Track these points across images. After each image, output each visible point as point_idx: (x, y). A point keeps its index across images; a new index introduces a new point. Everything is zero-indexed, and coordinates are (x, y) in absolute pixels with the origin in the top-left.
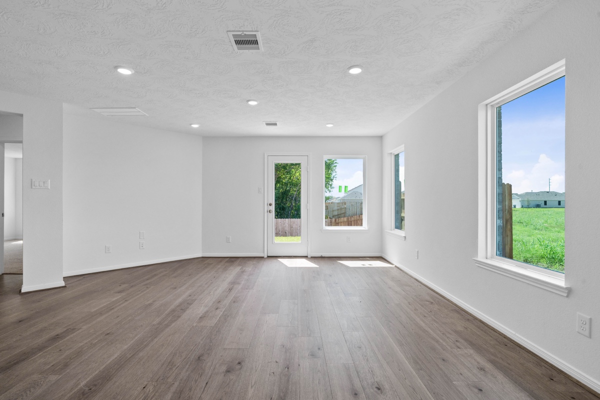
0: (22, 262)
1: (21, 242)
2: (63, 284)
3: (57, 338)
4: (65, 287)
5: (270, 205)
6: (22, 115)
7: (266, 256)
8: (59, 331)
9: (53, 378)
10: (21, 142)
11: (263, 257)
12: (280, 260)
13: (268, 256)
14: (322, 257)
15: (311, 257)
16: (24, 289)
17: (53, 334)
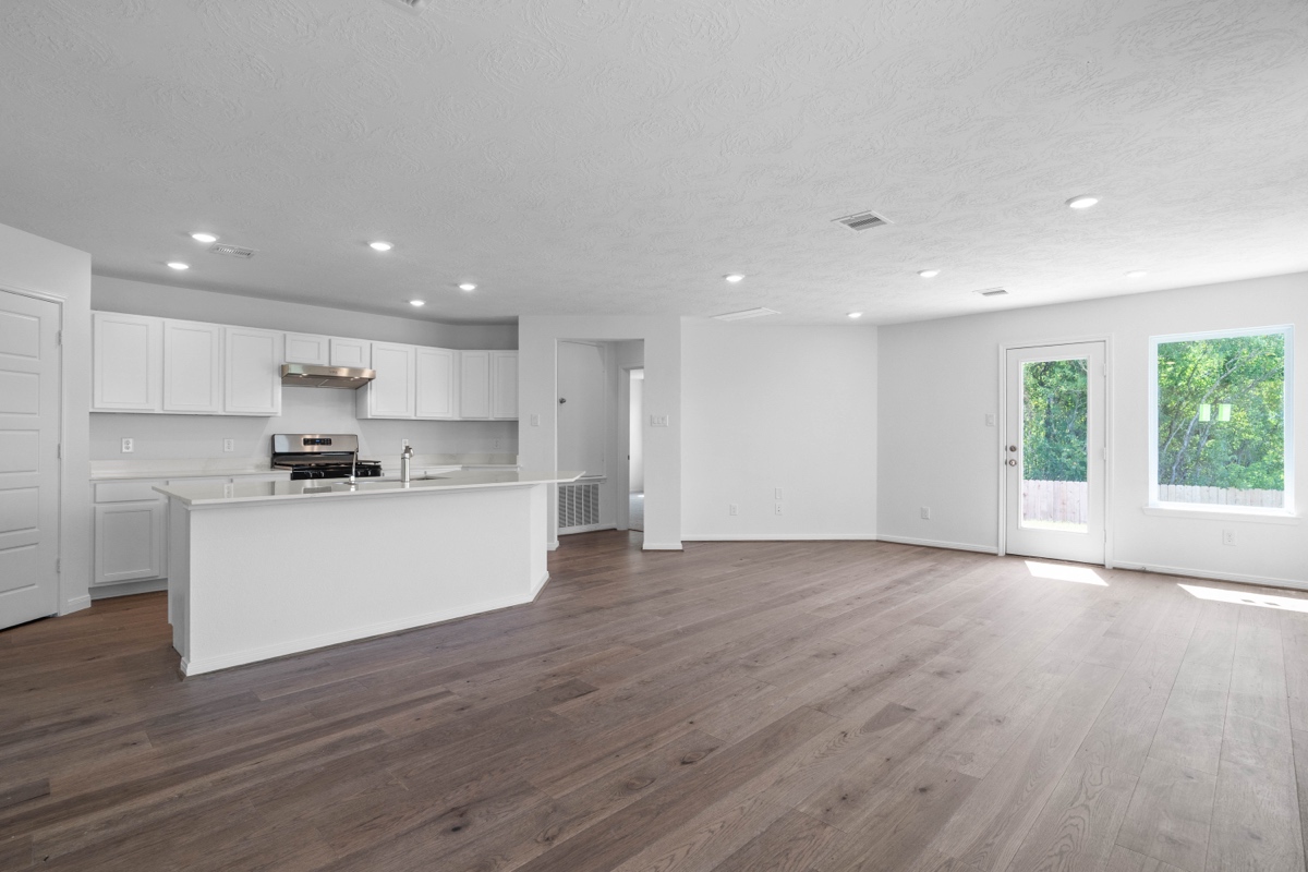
0: (642, 519)
1: (642, 496)
2: (680, 547)
3: (666, 592)
4: (682, 551)
5: (1013, 449)
6: (643, 340)
7: (1002, 553)
8: (669, 588)
9: (659, 618)
10: (642, 368)
11: (995, 555)
12: (1028, 563)
13: (1007, 554)
14: (1144, 572)
15: (1114, 568)
16: (646, 546)
17: (664, 589)
